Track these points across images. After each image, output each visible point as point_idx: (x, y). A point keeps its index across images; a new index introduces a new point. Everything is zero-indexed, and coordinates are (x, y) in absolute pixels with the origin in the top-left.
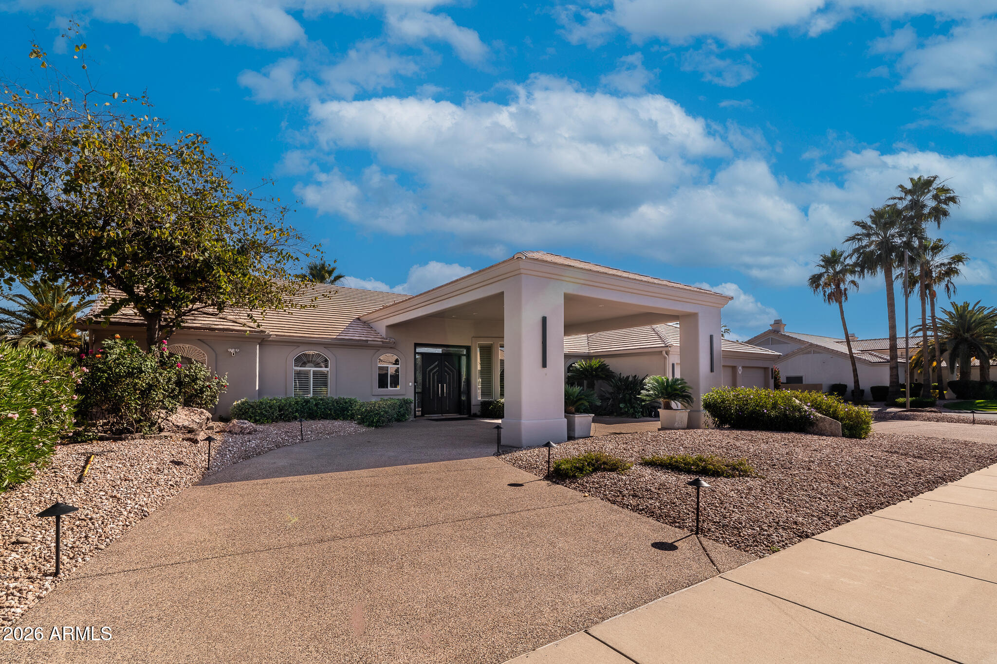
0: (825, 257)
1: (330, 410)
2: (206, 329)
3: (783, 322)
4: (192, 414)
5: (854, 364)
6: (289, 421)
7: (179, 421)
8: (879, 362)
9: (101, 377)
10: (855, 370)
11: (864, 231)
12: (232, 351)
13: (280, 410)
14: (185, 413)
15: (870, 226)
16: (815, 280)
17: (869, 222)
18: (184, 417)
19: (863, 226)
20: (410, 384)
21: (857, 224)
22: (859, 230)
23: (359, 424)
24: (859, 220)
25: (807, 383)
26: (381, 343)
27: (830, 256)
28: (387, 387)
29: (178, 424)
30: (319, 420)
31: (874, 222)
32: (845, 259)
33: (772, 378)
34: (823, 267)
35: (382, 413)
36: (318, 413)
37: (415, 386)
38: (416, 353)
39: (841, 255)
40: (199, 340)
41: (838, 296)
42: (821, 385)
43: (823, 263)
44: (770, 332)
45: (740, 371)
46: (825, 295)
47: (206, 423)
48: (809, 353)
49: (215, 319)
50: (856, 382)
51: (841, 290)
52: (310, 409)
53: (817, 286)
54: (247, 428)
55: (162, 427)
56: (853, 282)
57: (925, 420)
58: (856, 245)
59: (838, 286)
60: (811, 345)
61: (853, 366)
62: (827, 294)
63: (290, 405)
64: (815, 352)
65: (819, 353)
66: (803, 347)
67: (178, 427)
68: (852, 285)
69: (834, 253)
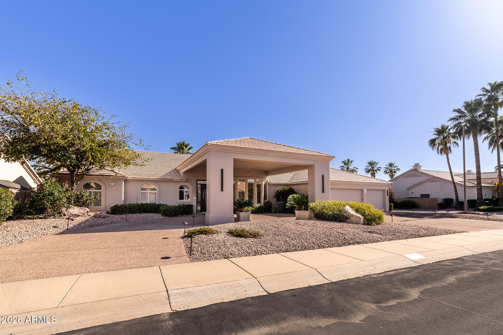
0: (437, 129)
1: (153, 209)
2: (101, 175)
3: (420, 165)
4: (81, 210)
5: (455, 187)
6: (134, 213)
7: (74, 212)
8: (472, 186)
9: (40, 195)
10: (456, 191)
11: (460, 114)
12: (112, 184)
13: (130, 209)
14: (78, 209)
15: (462, 112)
16: (432, 142)
17: (463, 109)
18: (77, 211)
19: (459, 111)
20: (195, 198)
21: (455, 110)
22: (457, 114)
23: (162, 215)
24: (457, 108)
25: (432, 198)
26: (180, 180)
27: (441, 128)
28: (184, 199)
29: (73, 213)
30: (148, 213)
31: (466, 109)
32: (449, 130)
33: (388, 195)
34: (437, 135)
35: (171, 211)
36: (147, 210)
37: (197, 199)
38: (197, 184)
39: (447, 128)
40: (99, 180)
41: (446, 150)
42: (437, 198)
43: (437, 133)
44: (412, 170)
45: (365, 191)
46: (438, 150)
47: (87, 213)
48: (433, 181)
49: (107, 171)
50: (457, 197)
51: (447, 147)
52: (144, 209)
53: (434, 145)
54: (102, 215)
55: (65, 214)
56: (455, 142)
57: (464, 218)
58: (456, 122)
59: (446, 145)
60: (434, 177)
61: (454, 188)
62: (440, 149)
63: (134, 207)
64: (436, 181)
65: (438, 181)
66: (429, 178)
67: (72, 214)
68: (455, 144)
69: (443, 127)
